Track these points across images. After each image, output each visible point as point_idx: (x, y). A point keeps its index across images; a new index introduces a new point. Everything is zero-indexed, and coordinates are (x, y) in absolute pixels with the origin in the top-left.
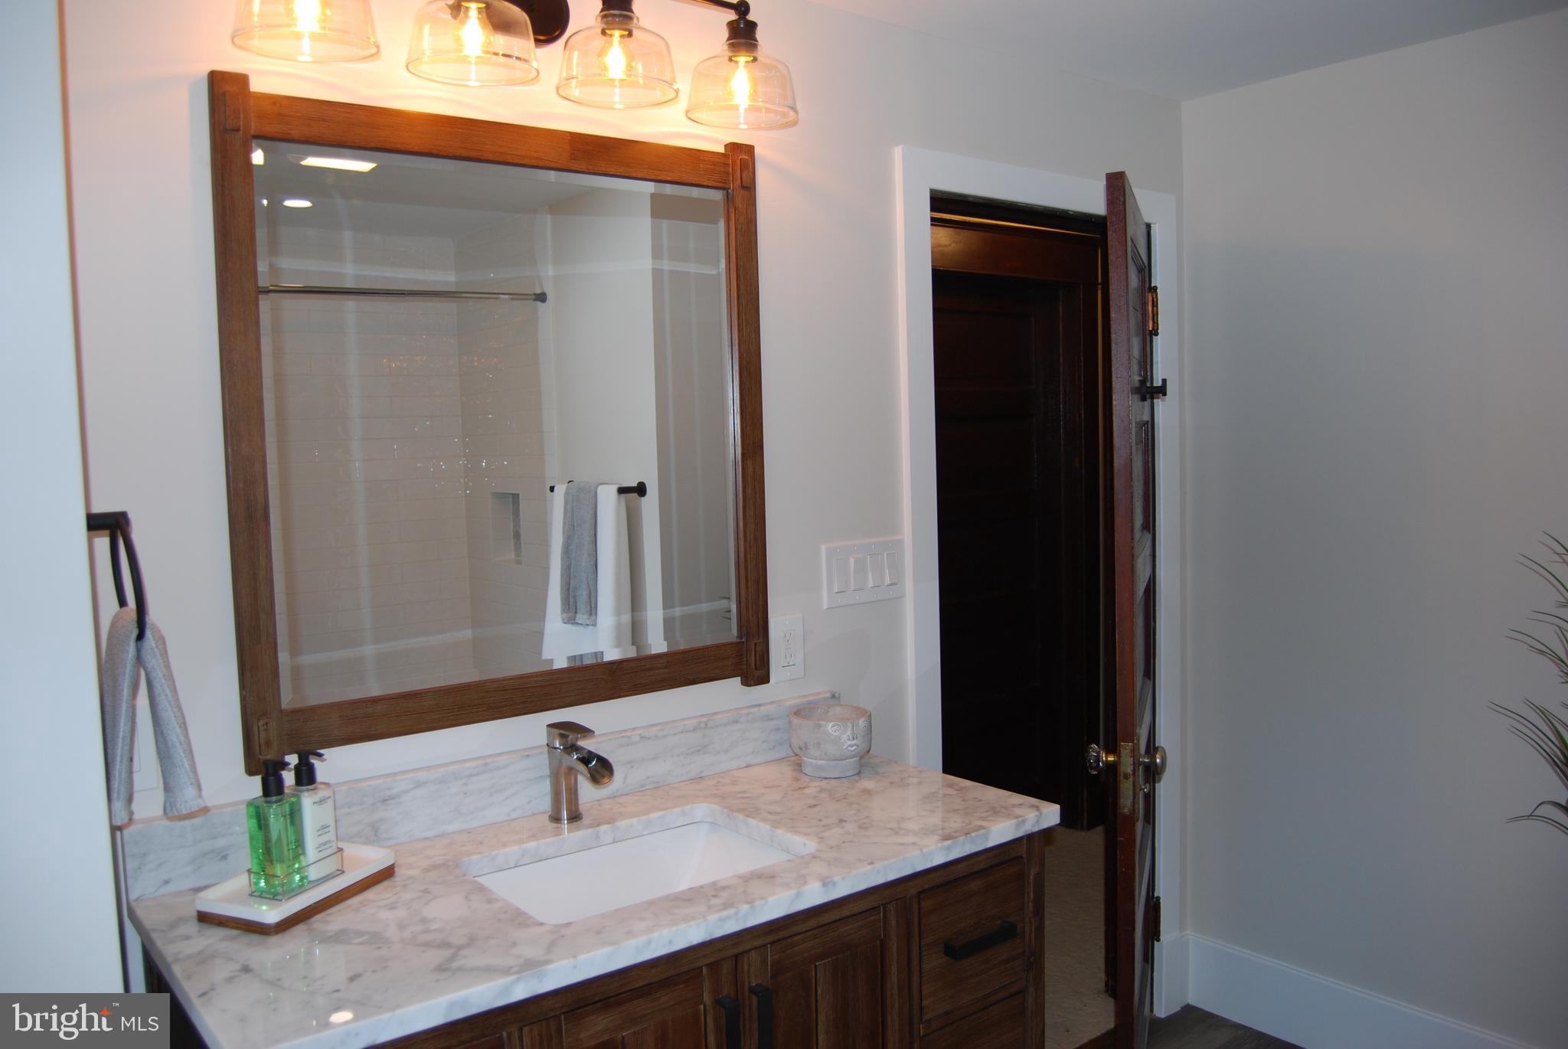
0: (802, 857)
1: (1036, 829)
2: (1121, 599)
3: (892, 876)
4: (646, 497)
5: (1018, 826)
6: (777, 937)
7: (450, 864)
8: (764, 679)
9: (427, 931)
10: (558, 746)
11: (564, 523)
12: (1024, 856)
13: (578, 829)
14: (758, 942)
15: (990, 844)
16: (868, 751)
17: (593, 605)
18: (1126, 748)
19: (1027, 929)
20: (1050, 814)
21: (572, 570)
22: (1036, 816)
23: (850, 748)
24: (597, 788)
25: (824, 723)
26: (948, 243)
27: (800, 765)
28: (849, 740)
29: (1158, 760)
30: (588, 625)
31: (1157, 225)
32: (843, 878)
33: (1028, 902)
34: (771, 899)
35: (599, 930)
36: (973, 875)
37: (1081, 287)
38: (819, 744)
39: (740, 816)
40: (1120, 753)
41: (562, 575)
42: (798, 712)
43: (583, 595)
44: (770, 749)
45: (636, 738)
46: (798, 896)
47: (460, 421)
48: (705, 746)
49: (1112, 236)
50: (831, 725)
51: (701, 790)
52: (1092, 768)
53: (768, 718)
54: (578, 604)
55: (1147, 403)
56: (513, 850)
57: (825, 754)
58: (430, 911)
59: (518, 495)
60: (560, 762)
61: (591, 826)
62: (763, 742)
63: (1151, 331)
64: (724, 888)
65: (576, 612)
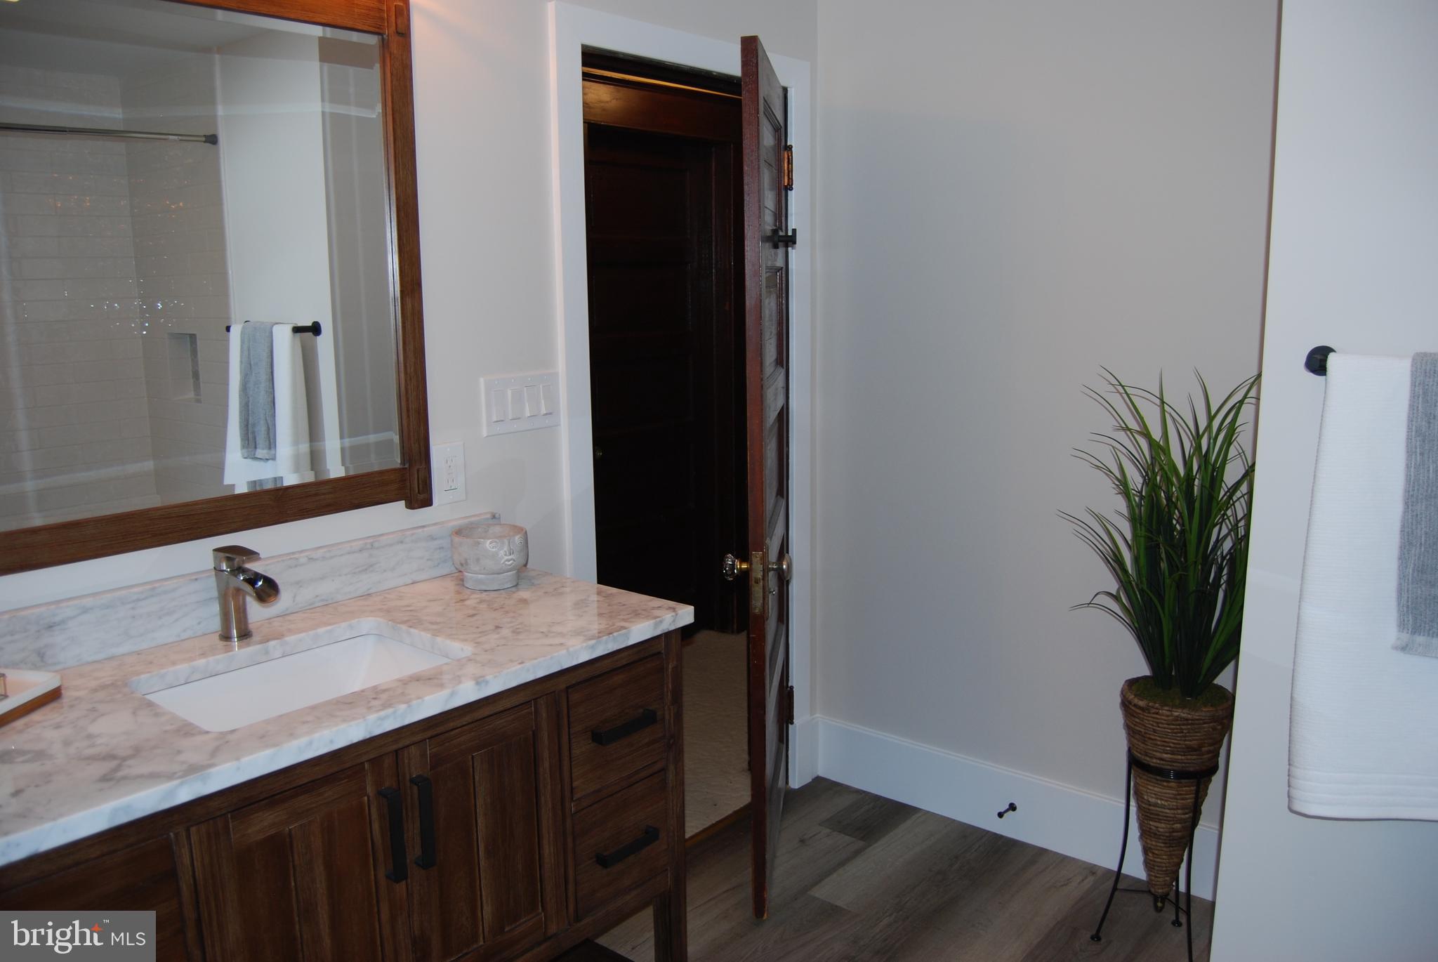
0: (459, 660)
1: (672, 628)
2: (751, 425)
3: (541, 673)
4: (321, 336)
5: (656, 625)
6: (436, 733)
7: (119, 683)
8: (428, 502)
9: (93, 746)
10: (225, 568)
11: (241, 362)
12: (663, 652)
13: (248, 645)
14: (419, 737)
15: (631, 642)
16: (525, 565)
17: (272, 441)
18: (756, 556)
19: (667, 717)
20: (685, 615)
21: (250, 407)
22: (672, 616)
23: (507, 563)
24: (263, 607)
25: (482, 540)
26: (608, 99)
27: (462, 580)
28: (506, 555)
29: (784, 567)
30: (267, 459)
31: (793, 89)
32: (495, 677)
33: (667, 692)
34: (427, 698)
35: (263, 736)
36: (614, 671)
37: (732, 146)
38: (478, 560)
39: (404, 627)
40: (751, 561)
41: (241, 412)
42: (459, 532)
43: (261, 430)
44: (435, 567)
45: (303, 560)
46: (453, 694)
47: (134, 263)
48: (371, 566)
49: (745, 97)
50: (489, 541)
51: (368, 606)
52: (728, 575)
53: (432, 538)
54: (257, 439)
55: (781, 251)
56: (183, 668)
57: (484, 569)
58: (94, 729)
59: (194, 335)
60: (228, 583)
61: (261, 642)
62: (428, 560)
63: (786, 187)
64: (384, 691)
65: (256, 448)
